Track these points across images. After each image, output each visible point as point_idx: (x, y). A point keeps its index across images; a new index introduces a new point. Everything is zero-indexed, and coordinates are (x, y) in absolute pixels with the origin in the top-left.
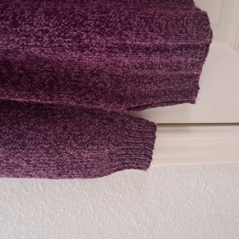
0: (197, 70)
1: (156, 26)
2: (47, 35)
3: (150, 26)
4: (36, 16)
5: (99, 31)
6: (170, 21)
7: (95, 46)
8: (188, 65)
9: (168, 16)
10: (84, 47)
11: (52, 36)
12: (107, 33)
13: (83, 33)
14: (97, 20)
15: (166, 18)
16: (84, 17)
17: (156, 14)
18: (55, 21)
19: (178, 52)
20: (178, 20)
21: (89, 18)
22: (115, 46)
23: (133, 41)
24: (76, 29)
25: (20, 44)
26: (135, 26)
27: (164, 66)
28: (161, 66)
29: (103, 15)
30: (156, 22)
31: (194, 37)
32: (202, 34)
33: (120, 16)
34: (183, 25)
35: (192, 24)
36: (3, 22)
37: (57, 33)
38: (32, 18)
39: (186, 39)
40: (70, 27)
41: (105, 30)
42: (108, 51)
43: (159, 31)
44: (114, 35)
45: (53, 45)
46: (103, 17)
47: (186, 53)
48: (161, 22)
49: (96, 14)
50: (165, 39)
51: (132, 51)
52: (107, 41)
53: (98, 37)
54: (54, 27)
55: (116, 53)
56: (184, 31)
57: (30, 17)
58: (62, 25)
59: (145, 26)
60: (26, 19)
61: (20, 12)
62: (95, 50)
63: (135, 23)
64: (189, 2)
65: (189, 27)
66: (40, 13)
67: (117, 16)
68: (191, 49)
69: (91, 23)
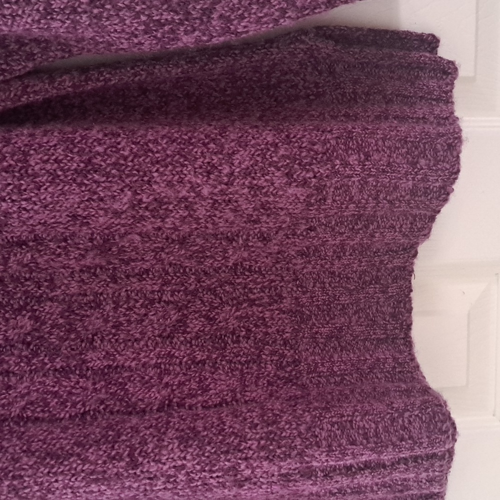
0: (438, 487)
1: (358, 433)
2: (183, 472)
3: (348, 436)
4: (165, 446)
5: (267, 455)
6: (380, 422)
7: (261, 477)
8: (421, 482)
9: (376, 415)
10: (242, 481)
11: (192, 472)
12: (279, 456)
13: (240, 461)
14: (262, 438)
15: (374, 418)
16: (241, 437)
17: (357, 414)
18: (195, 449)
19: (400, 466)
20: (394, 419)
21: (249, 436)
22: (294, 472)
23: (323, 463)
24: (229, 457)
25: (141, 490)
26: (325, 438)
27: (379, 486)
28: (375, 488)
29: (270, 428)
30: (359, 426)
31: (425, 445)
32: (438, 438)
33: (298, 425)
34: (404, 425)
35: (419, 423)
36: (115, 463)
37: (198, 467)
38: (160, 451)
39: (412, 449)
40: (219, 456)
41: (276, 452)
42: (283, 480)
43: (365, 441)
44: (290, 458)
45: (192, 485)
46: (271, 432)
47: (415, 467)
48: (367, 426)
49: (259, 427)
50: (376, 453)
51: (322, 475)
52: (281, 467)
53: (265, 463)
54: (194, 459)
55: (297, 482)
56: (407, 437)
57: (156, 449)
58: (206, 454)
59: (340, 437)
60: (150, 453)
61: (139, 443)
62: (262, 482)
63: (324, 434)
64: (410, 370)
65: (414, 428)
66: (171, 439)
67: (293, 427)
68: (422, 460)
69: (252, 444)
